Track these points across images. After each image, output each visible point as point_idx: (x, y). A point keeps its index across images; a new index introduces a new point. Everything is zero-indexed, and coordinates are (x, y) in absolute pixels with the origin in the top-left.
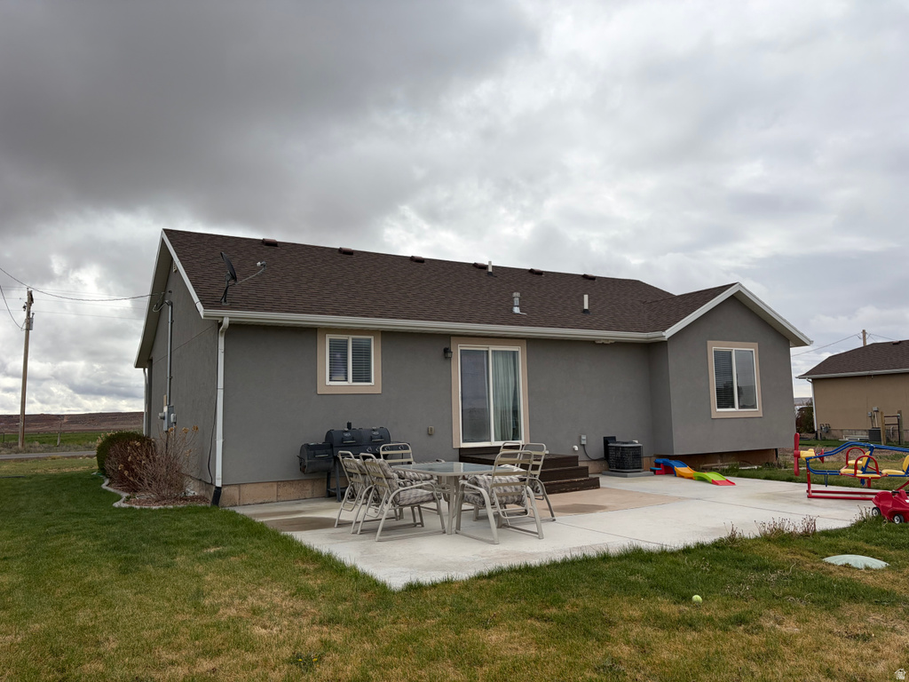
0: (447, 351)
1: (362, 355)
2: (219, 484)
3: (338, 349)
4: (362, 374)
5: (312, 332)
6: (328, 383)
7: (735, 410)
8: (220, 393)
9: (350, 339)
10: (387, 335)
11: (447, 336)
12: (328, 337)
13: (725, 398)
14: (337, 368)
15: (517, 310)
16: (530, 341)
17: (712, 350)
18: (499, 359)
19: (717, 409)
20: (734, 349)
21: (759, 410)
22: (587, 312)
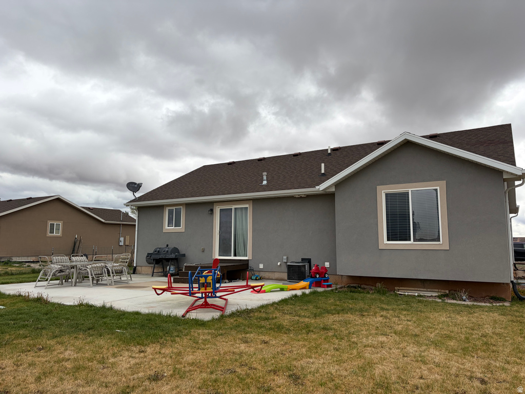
0: (212, 210)
1: (178, 215)
2: (135, 265)
3: (171, 212)
4: (178, 224)
5: (162, 206)
6: (167, 228)
8: (136, 232)
9: (174, 208)
10: (188, 205)
11: (212, 203)
12: (168, 208)
14: (170, 221)
15: (265, 182)
16: (255, 201)
17: (382, 194)
18: (239, 213)
19: (386, 242)
20: (411, 189)
21: (443, 243)
22: (323, 174)
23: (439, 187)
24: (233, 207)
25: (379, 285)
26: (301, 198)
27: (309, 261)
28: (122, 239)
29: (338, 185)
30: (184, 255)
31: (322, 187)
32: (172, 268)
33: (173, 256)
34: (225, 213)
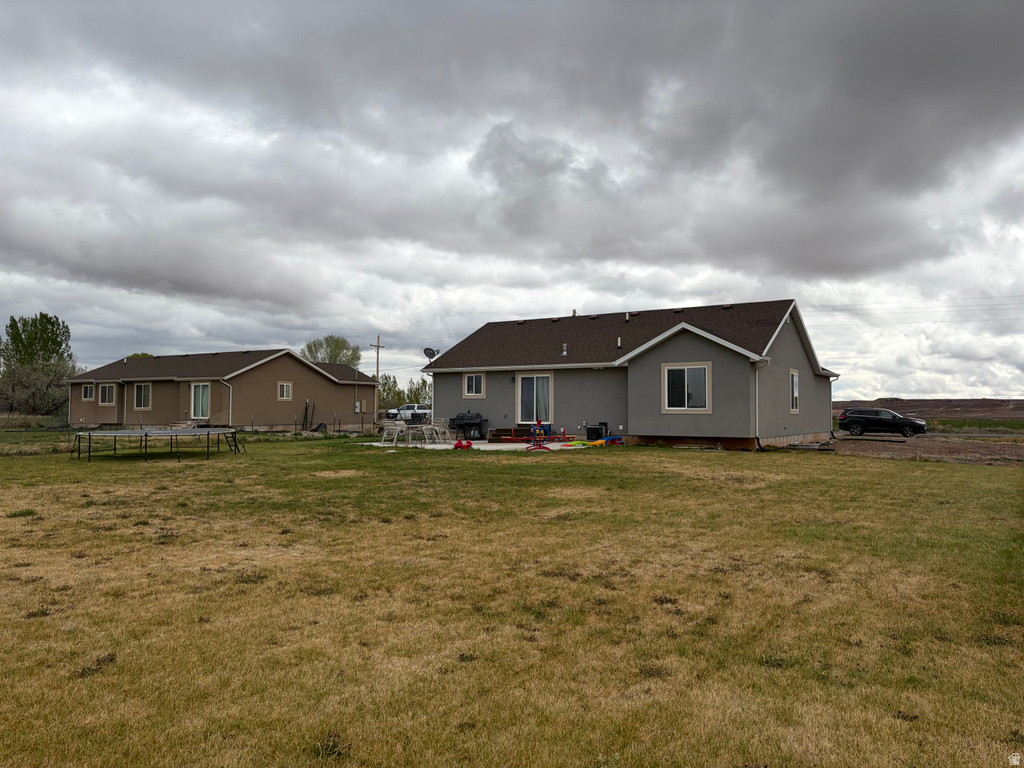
0: (514, 379)
1: (478, 380)
3: (470, 379)
4: (478, 391)
5: (461, 374)
6: (466, 394)
7: (684, 409)
9: (474, 375)
10: (488, 373)
11: (514, 372)
12: (467, 376)
13: (676, 400)
14: (470, 389)
15: (565, 353)
16: (556, 371)
17: (665, 369)
18: (540, 381)
19: (667, 408)
20: (686, 367)
21: (708, 409)
22: (620, 348)
23: (707, 366)
24: (535, 376)
25: (660, 442)
26: (599, 370)
27: (606, 424)
28: (358, 404)
29: (630, 361)
30: (487, 421)
31: (617, 363)
32: (476, 432)
33: (477, 421)
34: (528, 382)
